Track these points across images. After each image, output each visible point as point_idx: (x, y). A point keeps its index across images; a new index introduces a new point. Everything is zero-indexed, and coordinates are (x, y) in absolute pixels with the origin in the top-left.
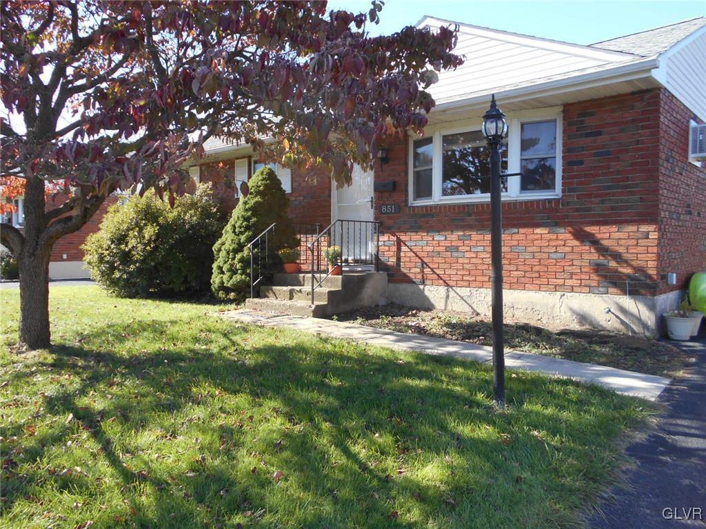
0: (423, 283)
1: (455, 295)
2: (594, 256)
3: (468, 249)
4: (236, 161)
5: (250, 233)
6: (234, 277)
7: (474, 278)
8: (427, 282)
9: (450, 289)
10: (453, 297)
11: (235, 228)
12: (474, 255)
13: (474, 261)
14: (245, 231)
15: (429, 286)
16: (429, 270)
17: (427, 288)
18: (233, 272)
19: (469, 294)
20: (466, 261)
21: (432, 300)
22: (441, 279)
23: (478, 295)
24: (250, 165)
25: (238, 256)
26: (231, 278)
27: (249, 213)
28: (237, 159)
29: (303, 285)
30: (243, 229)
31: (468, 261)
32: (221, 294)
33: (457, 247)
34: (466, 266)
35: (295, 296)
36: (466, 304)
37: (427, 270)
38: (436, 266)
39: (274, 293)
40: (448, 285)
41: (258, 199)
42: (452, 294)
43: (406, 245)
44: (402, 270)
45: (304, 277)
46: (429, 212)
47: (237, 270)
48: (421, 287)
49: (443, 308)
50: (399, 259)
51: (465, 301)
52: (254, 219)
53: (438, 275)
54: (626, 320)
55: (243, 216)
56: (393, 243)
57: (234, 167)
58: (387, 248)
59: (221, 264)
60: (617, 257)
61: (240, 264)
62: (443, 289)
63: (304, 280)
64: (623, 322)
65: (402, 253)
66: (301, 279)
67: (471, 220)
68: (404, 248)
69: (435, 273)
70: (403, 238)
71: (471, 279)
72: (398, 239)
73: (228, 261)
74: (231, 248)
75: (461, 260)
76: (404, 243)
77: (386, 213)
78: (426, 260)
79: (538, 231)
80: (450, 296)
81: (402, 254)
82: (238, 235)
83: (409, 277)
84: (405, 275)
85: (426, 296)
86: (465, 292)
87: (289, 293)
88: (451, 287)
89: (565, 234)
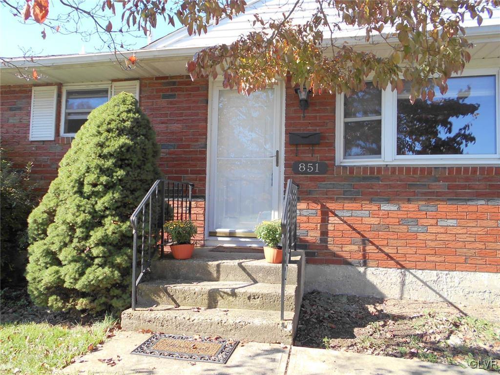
0: (365, 264)
1: (415, 279)
3: (433, 222)
4: (34, 89)
5: (117, 195)
6: (89, 270)
7: (442, 259)
8: (370, 263)
9: (407, 273)
10: (411, 282)
11: (81, 184)
12: (442, 230)
13: (442, 237)
14: (105, 193)
15: (373, 269)
16: (373, 247)
17: (370, 271)
18: (85, 261)
19: (435, 278)
20: (429, 238)
21: (379, 287)
22: (392, 259)
23: (448, 280)
24: (59, 96)
25: (97, 234)
26: (82, 274)
27: (109, 163)
28: (36, 85)
29: (217, 279)
30: (100, 188)
31: (433, 237)
32: (54, 302)
33: (417, 220)
34: (429, 243)
35: (221, 302)
36: (431, 291)
37: (370, 248)
38: (385, 242)
39: (171, 296)
40: (403, 267)
41: (124, 140)
42: (409, 278)
43: (336, 215)
44: (330, 247)
45: (218, 266)
47: (93, 259)
48: (362, 269)
49: (398, 296)
50: (324, 233)
51: (430, 288)
52: (121, 173)
53: (387, 255)
55: (98, 166)
56: (314, 211)
57: (30, 97)
58: (305, 219)
59: (54, 248)
61: (101, 248)
62: (394, 274)
63: (219, 272)
65: (329, 225)
66: (213, 270)
67: (438, 186)
68: (332, 219)
69: (383, 251)
70: (331, 205)
71: (438, 259)
72: (323, 206)
73: (71, 241)
74: (79, 220)
75: (421, 236)
76: (334, 213)
77: (305, 173)
78: (367, 235)
80: (407, 282)
81: (330, 227)
82: (88, 198)
83: (341, 257)
84: (334, 254)
85: (368, 281)
86: (429, 275)
87: (206, 297)
88: (408, 269)
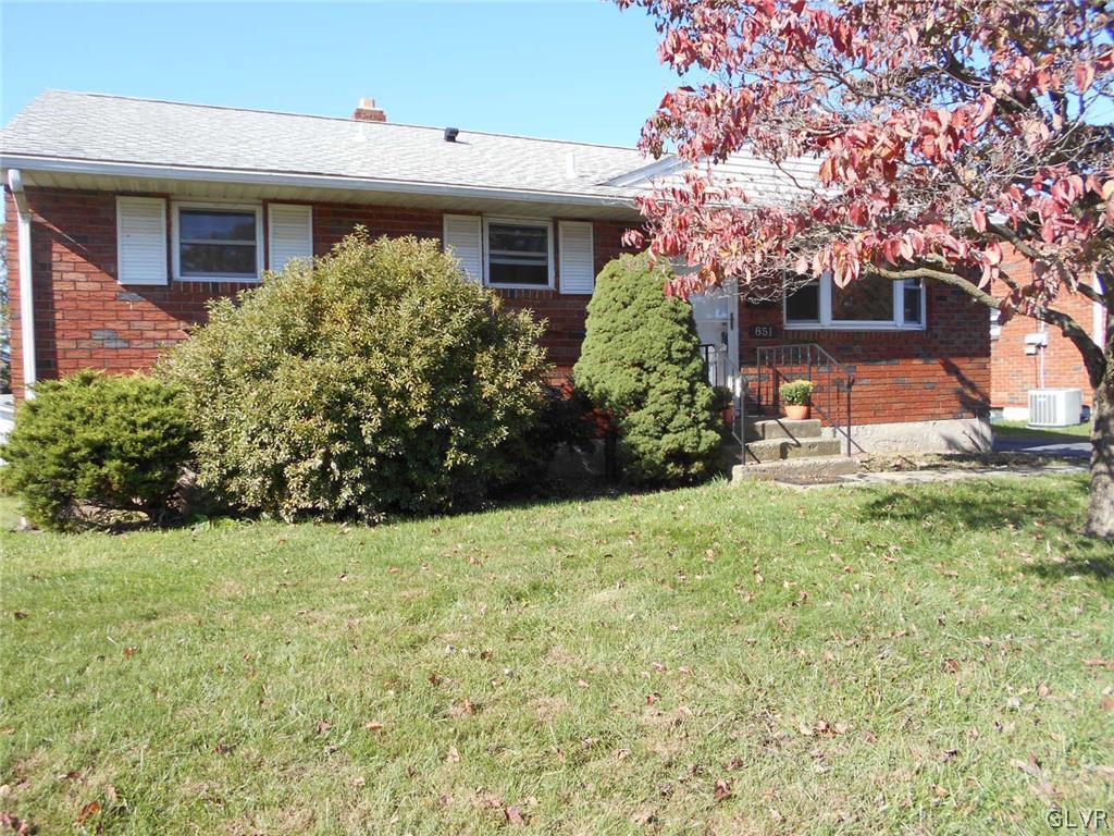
2: (956, 384)
4: (448, 217)
7: (860, 414)
9: (837, 430)
12: (859, 389)
13: (859, 394)
19: (856, 433)
20: (852, 396)
23: (864, 433)
24: (483, 231)
28: (448, 212)
31: (854, 395)
33: (843, 380)
34: (852, 401)
35: (789, 453)
38: (822, 403)
39: (752, 454)
40: (833, 425)
46: (816, 337)
51: (853, 441)
54: (977, 441)
60: (971, 385)
63: (763, 431)
64: (974, 442)
66: (759, 430)
67: (857, 349)
69: (820, 412)
70: (781, 369)
71: (857, 415)
75: (846, 395)
77: (761, 337)
79: (915, 362)
87: (778, 450)
88: (838, 426)
89: (935, 364)
